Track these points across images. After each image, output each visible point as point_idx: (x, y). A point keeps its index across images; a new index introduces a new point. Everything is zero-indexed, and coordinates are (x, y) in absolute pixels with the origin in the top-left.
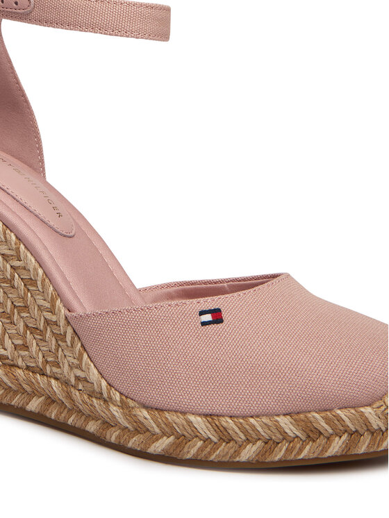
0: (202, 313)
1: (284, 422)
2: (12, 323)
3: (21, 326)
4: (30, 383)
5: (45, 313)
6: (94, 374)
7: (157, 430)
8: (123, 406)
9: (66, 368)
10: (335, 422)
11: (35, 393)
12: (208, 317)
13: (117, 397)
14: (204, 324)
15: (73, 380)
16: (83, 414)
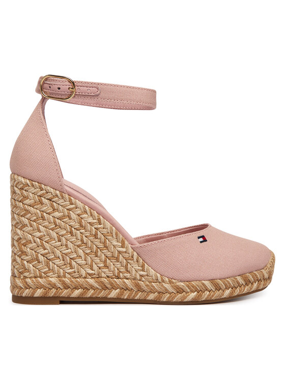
0: (199, 238)
1: (239, 278)
2: (96, 256)
3: (103, 257)
4: (111, 284)
5: (117, 248)
6: (152, 272)
7: (189, 291)
8: (170, 282)
9: (134, 272)
10: (255, 276)
11: (114, 287)
12: (201, 239)
13: (167, 279)
14: (201, 242)
15: (138, 277)
16: (146, 292)
